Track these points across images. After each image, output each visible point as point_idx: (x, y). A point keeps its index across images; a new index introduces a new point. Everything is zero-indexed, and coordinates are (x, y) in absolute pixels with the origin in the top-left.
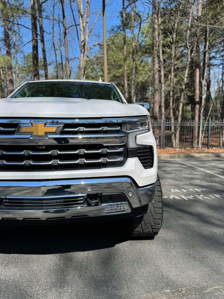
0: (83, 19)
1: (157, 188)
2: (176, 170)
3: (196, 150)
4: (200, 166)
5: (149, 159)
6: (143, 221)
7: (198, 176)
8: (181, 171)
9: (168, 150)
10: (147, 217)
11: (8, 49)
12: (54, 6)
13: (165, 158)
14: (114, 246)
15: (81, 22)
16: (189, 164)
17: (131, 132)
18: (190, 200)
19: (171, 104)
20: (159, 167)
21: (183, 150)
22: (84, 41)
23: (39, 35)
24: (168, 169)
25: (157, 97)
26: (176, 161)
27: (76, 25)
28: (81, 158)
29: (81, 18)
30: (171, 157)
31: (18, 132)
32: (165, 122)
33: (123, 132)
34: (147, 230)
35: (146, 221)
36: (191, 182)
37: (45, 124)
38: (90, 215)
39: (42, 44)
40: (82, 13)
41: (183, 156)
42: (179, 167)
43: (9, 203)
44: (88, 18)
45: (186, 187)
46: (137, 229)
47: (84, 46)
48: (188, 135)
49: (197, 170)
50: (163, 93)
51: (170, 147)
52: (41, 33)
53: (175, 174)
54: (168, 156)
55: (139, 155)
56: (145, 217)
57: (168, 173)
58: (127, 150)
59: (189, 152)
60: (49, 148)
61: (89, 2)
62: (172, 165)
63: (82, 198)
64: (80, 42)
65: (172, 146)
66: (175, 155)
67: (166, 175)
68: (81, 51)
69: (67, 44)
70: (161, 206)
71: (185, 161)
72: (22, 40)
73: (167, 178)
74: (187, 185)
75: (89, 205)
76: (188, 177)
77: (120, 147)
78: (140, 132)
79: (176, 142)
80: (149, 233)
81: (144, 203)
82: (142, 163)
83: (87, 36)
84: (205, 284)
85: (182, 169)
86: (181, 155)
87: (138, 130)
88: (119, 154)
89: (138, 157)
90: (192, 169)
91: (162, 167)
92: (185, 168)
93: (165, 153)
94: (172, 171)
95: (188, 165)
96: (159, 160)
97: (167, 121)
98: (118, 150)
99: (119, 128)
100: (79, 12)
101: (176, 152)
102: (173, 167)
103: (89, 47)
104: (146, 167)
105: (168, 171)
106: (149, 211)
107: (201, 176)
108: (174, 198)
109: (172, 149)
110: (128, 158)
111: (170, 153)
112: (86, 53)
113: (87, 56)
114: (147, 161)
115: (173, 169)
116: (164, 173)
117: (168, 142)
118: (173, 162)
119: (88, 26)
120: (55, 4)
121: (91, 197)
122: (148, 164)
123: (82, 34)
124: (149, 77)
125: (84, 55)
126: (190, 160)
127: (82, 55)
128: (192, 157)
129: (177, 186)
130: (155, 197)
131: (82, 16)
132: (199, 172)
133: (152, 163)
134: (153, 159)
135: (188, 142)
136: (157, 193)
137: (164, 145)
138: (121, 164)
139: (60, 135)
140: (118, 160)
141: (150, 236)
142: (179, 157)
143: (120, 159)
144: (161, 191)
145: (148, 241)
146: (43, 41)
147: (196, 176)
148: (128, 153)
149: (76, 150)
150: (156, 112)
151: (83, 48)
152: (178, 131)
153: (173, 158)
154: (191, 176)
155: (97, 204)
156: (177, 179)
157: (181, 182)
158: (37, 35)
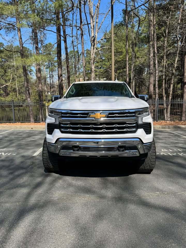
0: (93, 19)
1: (153, 145)
2: (166, 137)
3: (183, 122)
4: (184, 135)
5: (149, 129)
6: (145, 163)
7: (182, 141)
8: (170, 138)
9: (160, 122)
10: (147, 160)
11: (37, 45)
12: (73, 14)
13: (158, 128)
14: (128, 176)
15: (92, 22)
16: (177, 133)
17: (140, 116)
18: (174, 156)
19: (164, 85)
20: (154, 135)
21: (172, 123)
22: (93, 36)
23: (62, 36)
24: (160, 137)
25: (152, 79)
26: (167, 131)
27: (88, 24)
28: (116, 129)
29: (91, 19)
30: (163, 128)
31: (89, 117)
32: (158, 101)
33: (136, 116)
34: (147, 168)
35: (147, 163)
36: (176, 145)
37: (101, 113)
38: (120, 156)
39: (65, 44)
40: (93, 15)
41: (172, 127)
42: (168, 135)
43: (83, 148)
44: (97, 19)
45: (172, 148)
46: (141, 167)
47: (94, 40)
48: (178, 109)
49: (182, 137)
50: (157, 77)
51: (162, 120)
52: (64, 36)
53: (165, 140)
54: (161, 127)
55: (144, 127)
56: (146, 160)
57: (160, 139)
58: (138, 125)
59: (177, 124)
60: (101, 124)
61: (98, 7)
62: (163, 134)
63: (116, 148)
64: (91, 38)
65: (164, 119)
66: (166, 126)
67: (158, 141)
68: (92, 45)
69: (83, 42)
70: (154, 158)
71: (173, 131)
72: (46, 37)
73: (159, 142)
74: (173, 147)
75: (119, 151)
76: (175, 142)
77: (134, 123)
78: (144, 116)
79: (167, 115)
80: (148, 170)
81: (146, 152)
82: (145, 132)
83: (96, 33)
84: (177, 192)
85: (170, 136)
86: (171, 126)
87: (143, 115)
88: (133, 127)
89: (143, 128)
90: (178, 137)
91: (156, 135)
92: (172, 136)
93: (158, 125)
94: (163, 138)
95: (175, 134)
96: (154, 130)
97: (160, 99)
98: (134, 125)
99: (134, 114)
100: (90, 14)
101: (167, 124)
102: (164, 135)
103: (98, 41)
104: (147, 134)
105: (160, 138)
106: (148, 157)
107: (184, 141)
108: (163, 155)
109: (164, 121)
110: (138, 129)
111: (162, 125)
112: (95, 46)
113: (96, 49)
114: (148, 131)
115: (164, 136)
116: (156, 139)
117: (160, 116)
118: (164, 131)
119: (98, 25)
120: (74, 12)
121: (120, 147)
122: (148, 132)
123: (92, 31)
124: (145, 60)
125: (94, 48)
126: (177, 130)
127: (92, 48)
128: (179, 128)
129: (165, 148)
130: (151, 150)
131: (92, 17)
132: (183, 138)
133: (151, 131)
134: (151, 130)
135: (178, 115)
136: (152, 148)
137: (157, 118)
138: (134, 132)
139: (107, 118)
140: (133, 130)
141: (148, 172)
142: (169, 128)
143: (134, 129)
144: (155, 147)
145: (147, 174)
146: (65, 41)
147: (180, 142)
148: (138, 126)
149: (113, 125)
150: (151, 91)
151: (93, 42)
152: (169, 107)
153: (164, 128)
154: (176, 141)
155: (123, 151)
156: (166, 143)
157: (169, 145)
158: (60, 36)
